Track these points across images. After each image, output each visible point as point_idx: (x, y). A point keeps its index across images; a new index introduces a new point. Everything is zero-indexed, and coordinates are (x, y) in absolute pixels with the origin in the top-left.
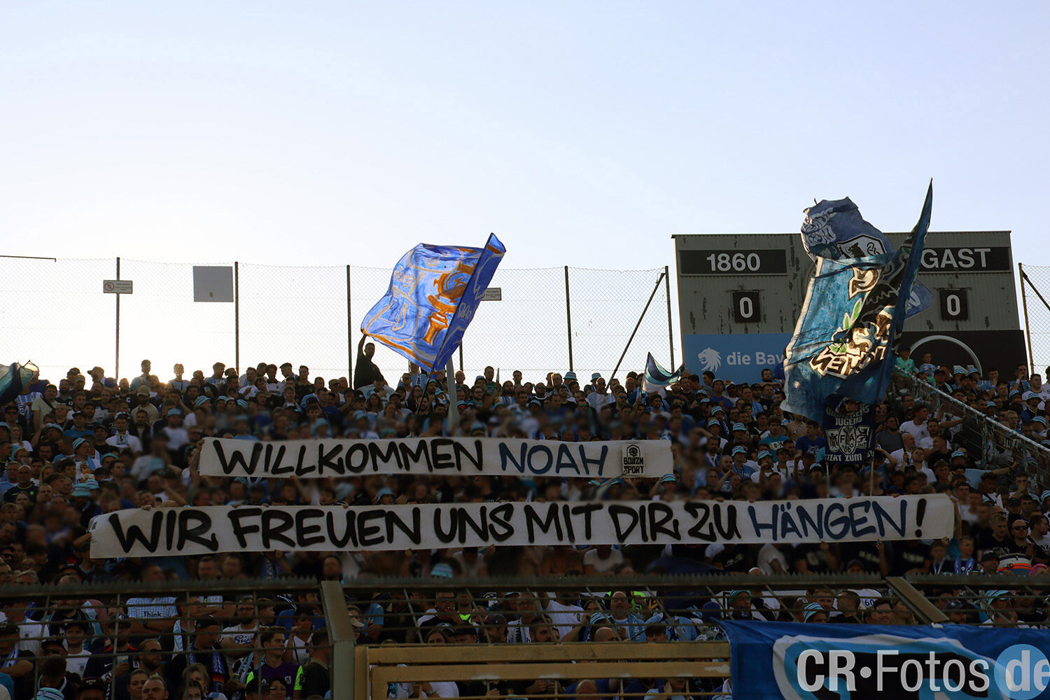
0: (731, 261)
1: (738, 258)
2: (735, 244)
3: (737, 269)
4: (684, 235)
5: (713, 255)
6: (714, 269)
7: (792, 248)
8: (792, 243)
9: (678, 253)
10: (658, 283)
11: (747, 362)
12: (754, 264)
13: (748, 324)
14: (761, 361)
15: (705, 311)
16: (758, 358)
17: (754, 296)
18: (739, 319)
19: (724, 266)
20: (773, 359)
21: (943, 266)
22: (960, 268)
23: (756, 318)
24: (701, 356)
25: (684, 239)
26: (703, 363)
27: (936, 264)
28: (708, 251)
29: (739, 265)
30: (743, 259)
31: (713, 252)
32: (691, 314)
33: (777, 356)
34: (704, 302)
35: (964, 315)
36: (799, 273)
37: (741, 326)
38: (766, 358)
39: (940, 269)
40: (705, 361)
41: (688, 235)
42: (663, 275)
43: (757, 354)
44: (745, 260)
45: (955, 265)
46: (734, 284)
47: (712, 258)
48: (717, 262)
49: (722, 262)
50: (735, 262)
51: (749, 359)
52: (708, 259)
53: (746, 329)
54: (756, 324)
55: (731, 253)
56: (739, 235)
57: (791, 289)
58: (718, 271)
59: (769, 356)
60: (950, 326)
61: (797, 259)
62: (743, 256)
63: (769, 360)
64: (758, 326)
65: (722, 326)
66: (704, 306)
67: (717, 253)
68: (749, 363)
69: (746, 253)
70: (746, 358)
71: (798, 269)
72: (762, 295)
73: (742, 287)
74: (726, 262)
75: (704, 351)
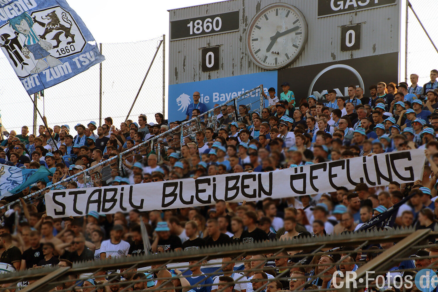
0: (202, 26)
1: (208, 22)
2: (207, 11)
3: (207, 31)
4: (174, 10)
5: (192, 22)
6: (191, 33)
7: (244, 9)
8: (244, 6)
9: (170, 23)
10: (158, 48)
11: (207, 101)
12: (217, 26)
13: (211, 72)
14: (216, 99)
15: (184, 65)
16: (214, 97)
17: (216, 50)
18: (205, 69)
19: (198, 29)
20: (224, 97)
21: (346, 7)
22: (359, 7)
23: (216, 67)
24: (178, 100)
25: (174, 13)
26: (179, 105)
27: (342, 7)
28: (189, 19)
29: (208, 27)
30: (210, 22)
31: (191, 20)
32: (176, 69)
33: (227, 94)
34: (185, 59)
35: (357, 46)
36: (247, 28)
37: (207, 74)
38: (220, 97)
39: (344, 10)
40: (180, 103)
41: (177, 9)
42: (161, 41)
43: (214, 94)
44: (212, 23)
45: (355, 5)
46: (203, 43)
47: (190, 25)
48: (194, 27)
49: (197, 26)
50: (205, 25)
51: (208, 99)
52: (188, 25)
53: (209, 76)
54: (216, 71)
55: (203, 19)
56: (210, 4)
57: (241, 41)
58: (194, 34)
59: (221, 95)
60: (346, 56)
61: (246, 17)
62: (210, 20)
63: (221, 98)
64: (218, 73)
65: (194, 75)
66: (184, 63)
67: (194, 20)
68: (208, 102)
69: (212, 17)
70: (207, 98)
71: (246, 25)
72: (221, 49)
73: (209, 44)
74: (200, 26)
75: (181, 96)
